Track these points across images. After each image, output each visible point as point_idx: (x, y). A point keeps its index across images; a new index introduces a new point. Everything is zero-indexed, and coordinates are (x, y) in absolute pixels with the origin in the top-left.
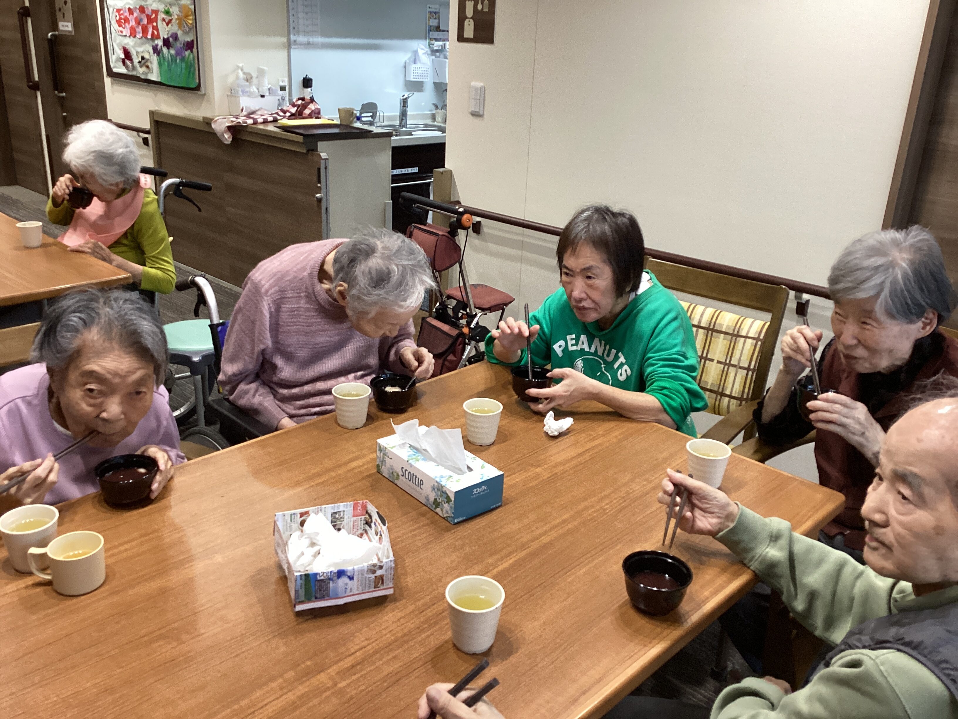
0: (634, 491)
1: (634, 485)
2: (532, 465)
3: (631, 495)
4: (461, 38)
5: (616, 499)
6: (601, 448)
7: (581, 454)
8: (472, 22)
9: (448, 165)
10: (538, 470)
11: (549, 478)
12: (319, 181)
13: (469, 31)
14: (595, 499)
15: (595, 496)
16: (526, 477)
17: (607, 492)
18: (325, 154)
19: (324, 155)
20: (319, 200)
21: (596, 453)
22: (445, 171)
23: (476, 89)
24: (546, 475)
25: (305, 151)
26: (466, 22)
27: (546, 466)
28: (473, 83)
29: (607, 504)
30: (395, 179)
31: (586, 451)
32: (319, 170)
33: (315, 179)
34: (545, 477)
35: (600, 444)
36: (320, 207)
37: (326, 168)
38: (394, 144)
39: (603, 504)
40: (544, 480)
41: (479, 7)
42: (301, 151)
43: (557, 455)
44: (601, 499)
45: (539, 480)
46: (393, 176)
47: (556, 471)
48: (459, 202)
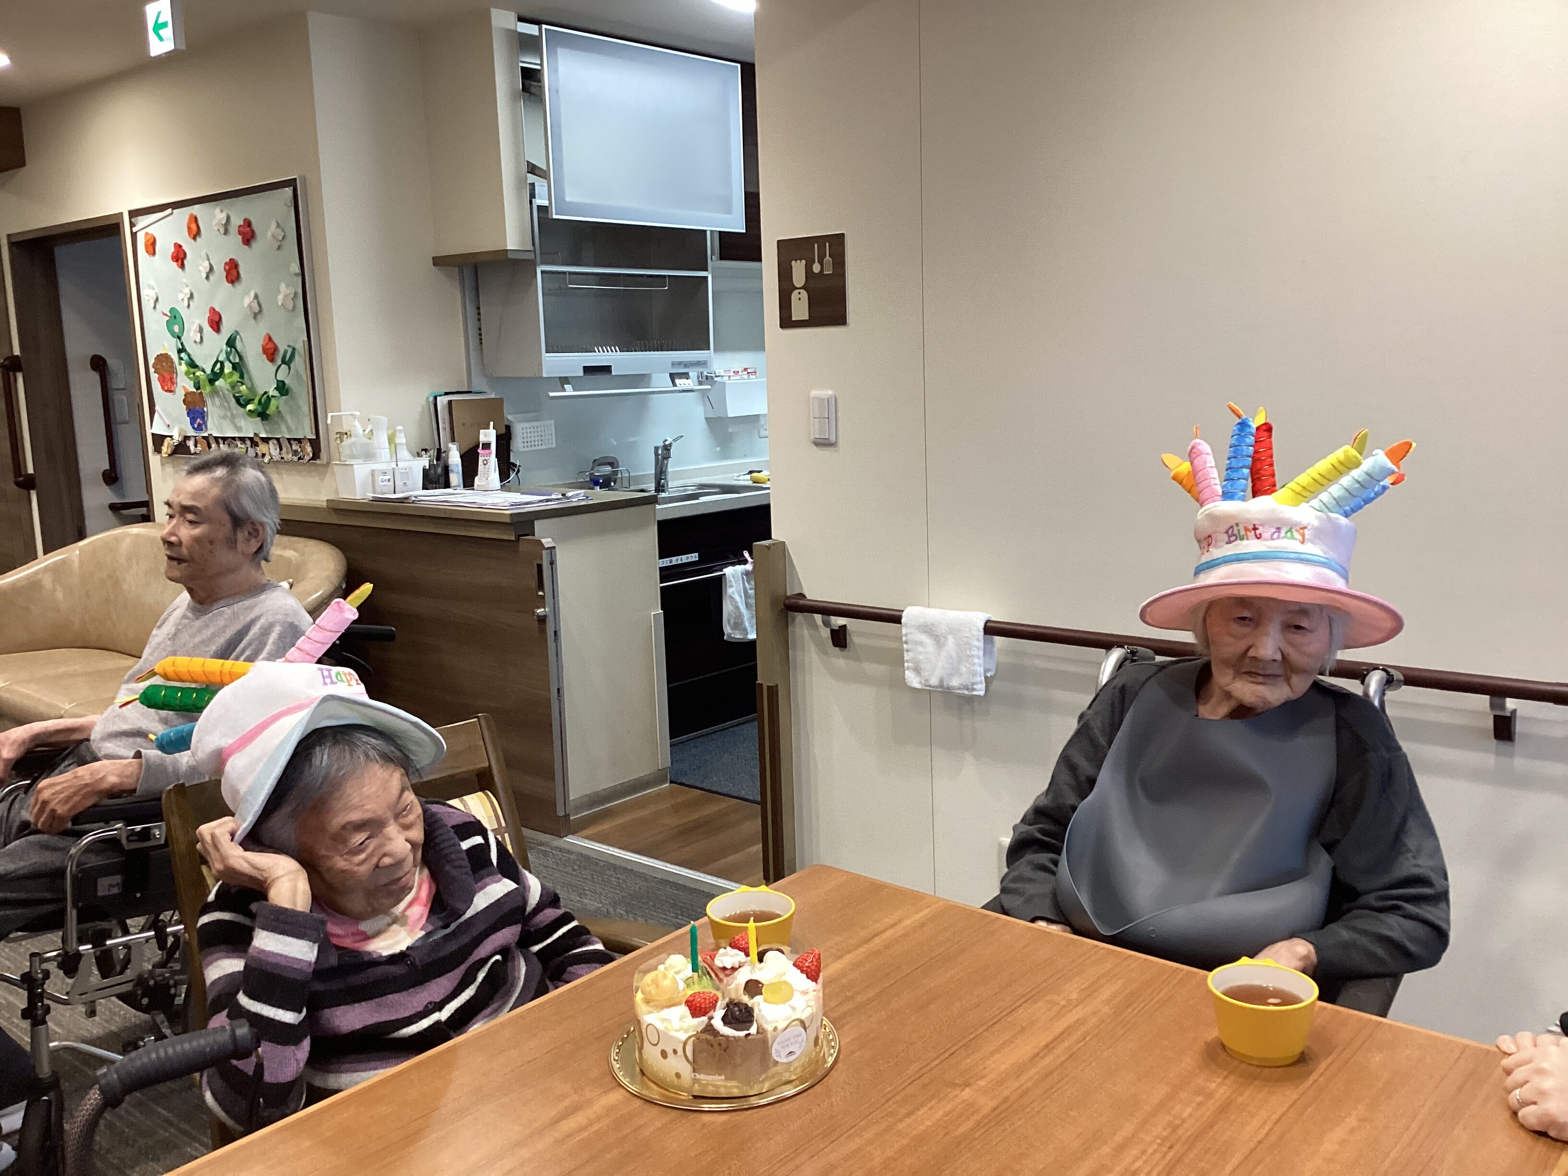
0: (1184, 1121)
1: (1178, 1107)
2: (954, 1085)
3: (1180, 1132)
4: (786, 322)
5: (1151, 1143)
6: (1083, 1029)
7: (1048, 1047)
8: (804, 294)
9: (777, 533)
10: (967, 1093)
11: (994, 1109)
12: (541, 586)
13: (800, 308)
14: (1106, 1149)
15: (1106, 1143)
16: (947, 1114)
17: (1128, 1128)
18: (550, 540)
19: (547, 542)
20: (542, 620)
21: (1078, 1042)
22: (774, 544)
23: (821, 400)
24: (987, 1104)
25: (513, 538)
26: (795, 295)
27: (982, 1083)
28: (814, 393)
29: (1137, 1159)
30: (666, 574)
31: (1055, 1039)
32: (540, 567)
33: (534, 583)
34: (986, 1110)
35: (1080, 1022)
36: (543, 631)
37: (552, 563)
38: (660, 517)
39: (1128, 1159)
40: (985, 1117)
41: (816, 268)
42: (505, 537)
43: (997, 1056)
44: (1121, 1148)
45: (976, 1117)
46: (661, 569)
47: (1007, 1092)
48: (802, 596)
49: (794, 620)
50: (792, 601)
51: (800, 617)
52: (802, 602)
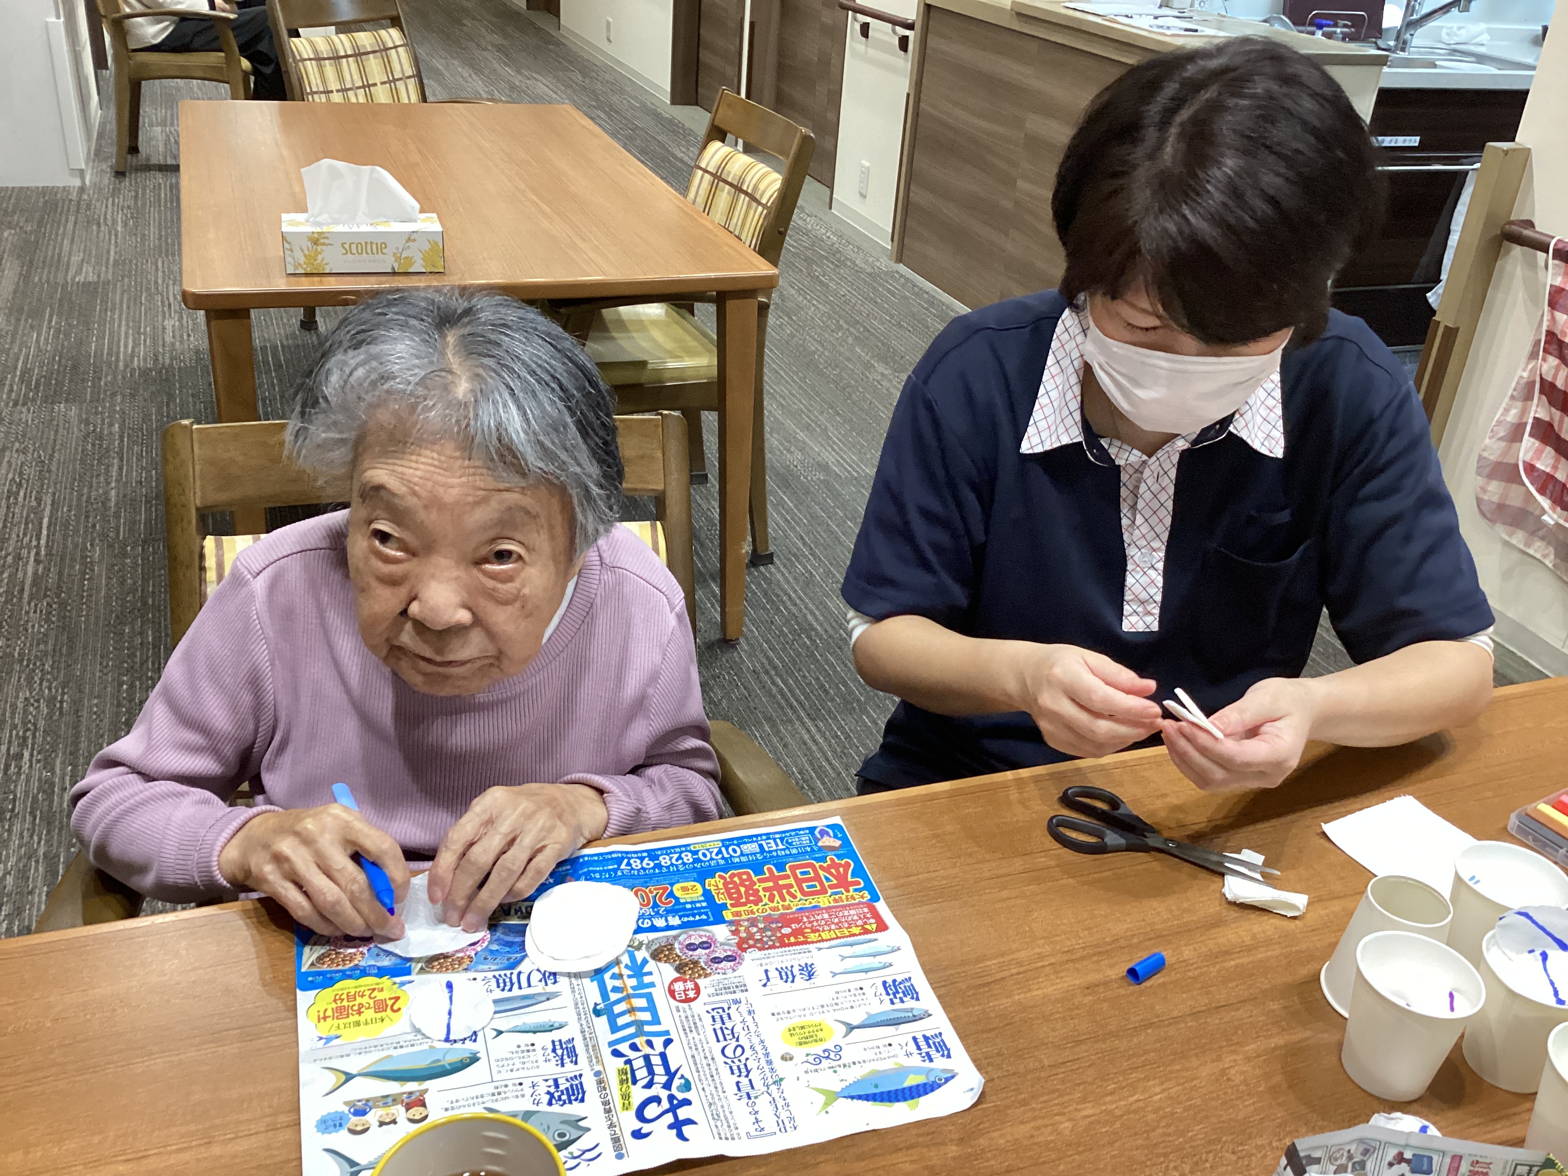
9: (1524, 138)
22: (1514, 150)
38: (1383, 83)
48: (1530, 224)
49: (1508, 252)
50: (1514, 228)
51: (1517, 251)
52: (1527, 232)
